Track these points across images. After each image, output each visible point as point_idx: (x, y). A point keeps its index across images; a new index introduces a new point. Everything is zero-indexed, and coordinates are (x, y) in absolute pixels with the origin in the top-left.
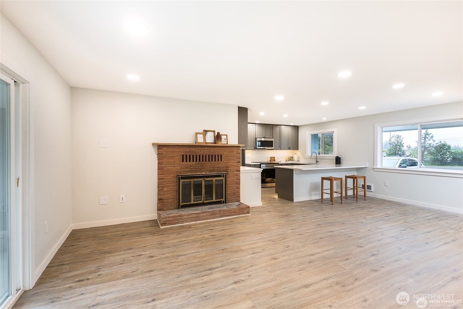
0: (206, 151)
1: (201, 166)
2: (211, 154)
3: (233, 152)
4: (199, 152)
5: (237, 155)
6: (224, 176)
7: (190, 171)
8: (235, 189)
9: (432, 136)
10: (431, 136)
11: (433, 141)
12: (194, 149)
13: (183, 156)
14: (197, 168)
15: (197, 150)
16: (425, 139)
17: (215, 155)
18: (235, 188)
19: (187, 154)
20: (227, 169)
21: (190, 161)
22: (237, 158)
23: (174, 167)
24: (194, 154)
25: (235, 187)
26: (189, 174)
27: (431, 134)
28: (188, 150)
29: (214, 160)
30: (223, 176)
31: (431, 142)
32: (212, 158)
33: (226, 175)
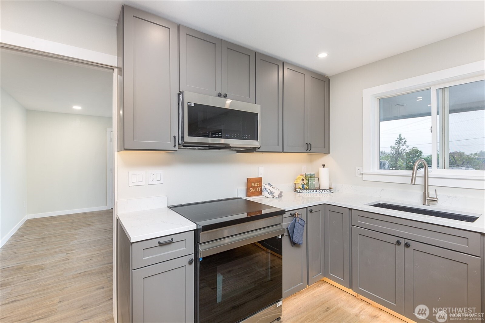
9: (406, 141)
10: (404, 141)
11: (407, 146)
16: (399, 144)
27: (404, 139)
31: (404, 147)
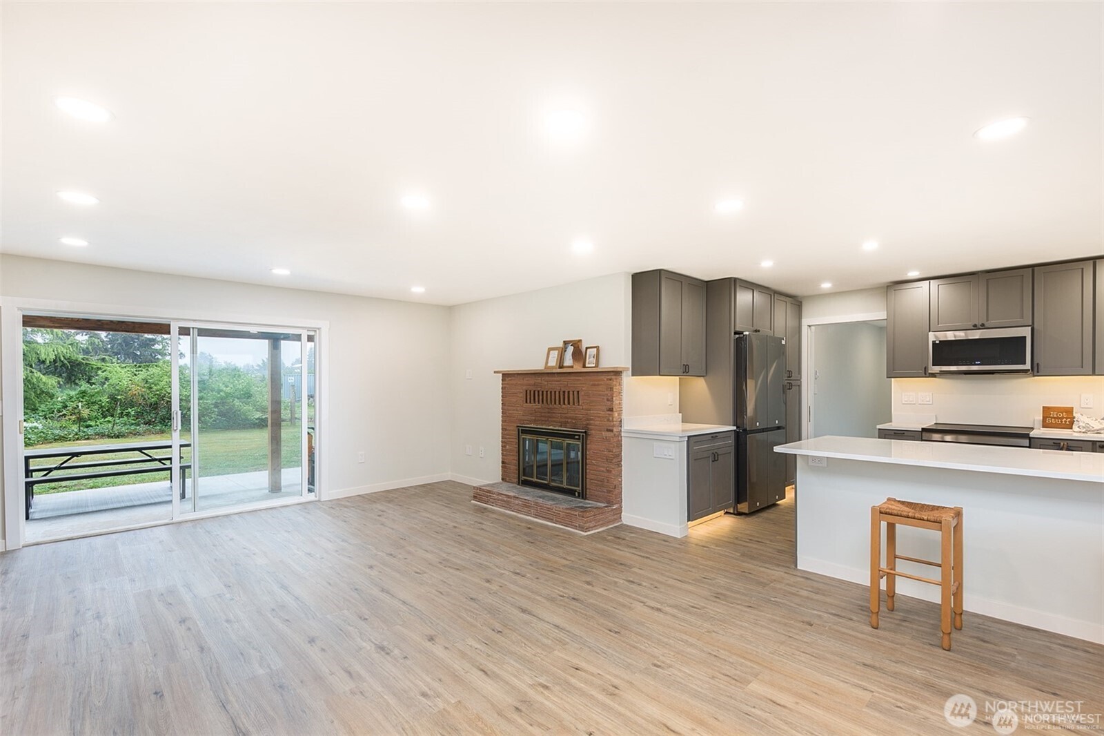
0: (555, 384)
1: (549, 413)
2: (563, 389)
3: (598, 385)
4: (545, 386)
5: (606, 393)
6: (579, 439)
7: (535, 421)
8: (603, 471)
12: (539, 380)
13: (526, 391)
14: (543, 416)
15: (543, 382)
17: (569, 392)
18: (603, 469)
19: (531, 388)
20: (588, 424)
21: (535, 403)
22: (608, 400)
23: (517, 410)
24: (539, 389)
25: (603, 467)
26: (532, 426)
28: (532, 381)
29: (566, 402)
30: (577, 437)
32: (565, 397)
33: (583, 436)
